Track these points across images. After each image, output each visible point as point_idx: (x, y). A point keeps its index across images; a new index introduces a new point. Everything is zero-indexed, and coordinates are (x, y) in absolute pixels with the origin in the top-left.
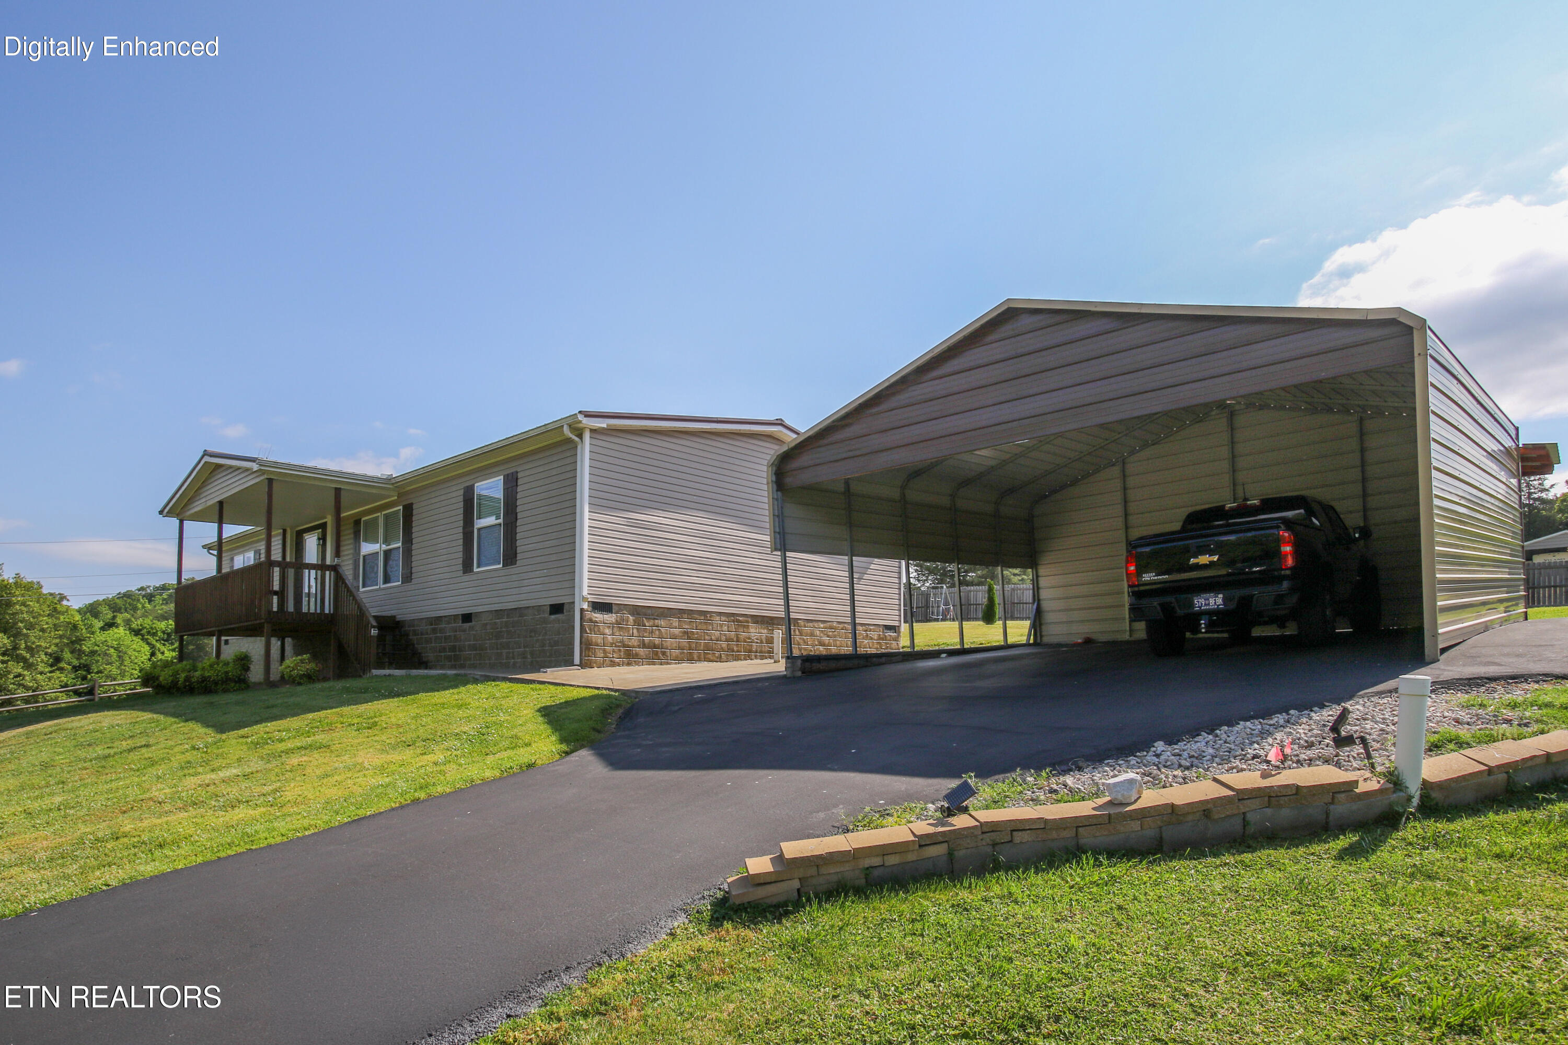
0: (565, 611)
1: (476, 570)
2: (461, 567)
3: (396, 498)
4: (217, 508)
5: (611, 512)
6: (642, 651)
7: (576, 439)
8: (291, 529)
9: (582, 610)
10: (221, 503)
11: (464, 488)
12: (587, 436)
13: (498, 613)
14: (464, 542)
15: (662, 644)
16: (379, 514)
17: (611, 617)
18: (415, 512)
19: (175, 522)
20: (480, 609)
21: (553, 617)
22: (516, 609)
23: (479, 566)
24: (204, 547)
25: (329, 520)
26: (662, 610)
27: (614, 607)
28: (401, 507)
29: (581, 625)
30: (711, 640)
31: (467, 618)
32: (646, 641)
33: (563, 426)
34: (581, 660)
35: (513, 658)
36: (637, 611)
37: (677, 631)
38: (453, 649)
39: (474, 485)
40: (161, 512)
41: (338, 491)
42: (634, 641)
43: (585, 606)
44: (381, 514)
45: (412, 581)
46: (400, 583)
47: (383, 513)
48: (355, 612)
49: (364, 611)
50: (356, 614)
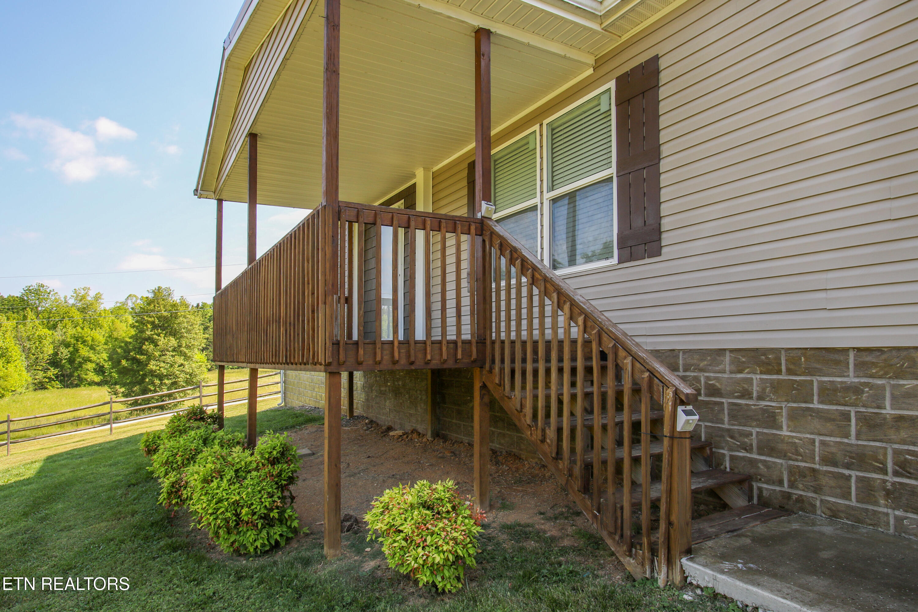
44: (541, 125)
45: (664, 250)
46: (615, 260)
47: (545, 122)
48: (555, 327)
49: (616, 340)
50: (561, 331)
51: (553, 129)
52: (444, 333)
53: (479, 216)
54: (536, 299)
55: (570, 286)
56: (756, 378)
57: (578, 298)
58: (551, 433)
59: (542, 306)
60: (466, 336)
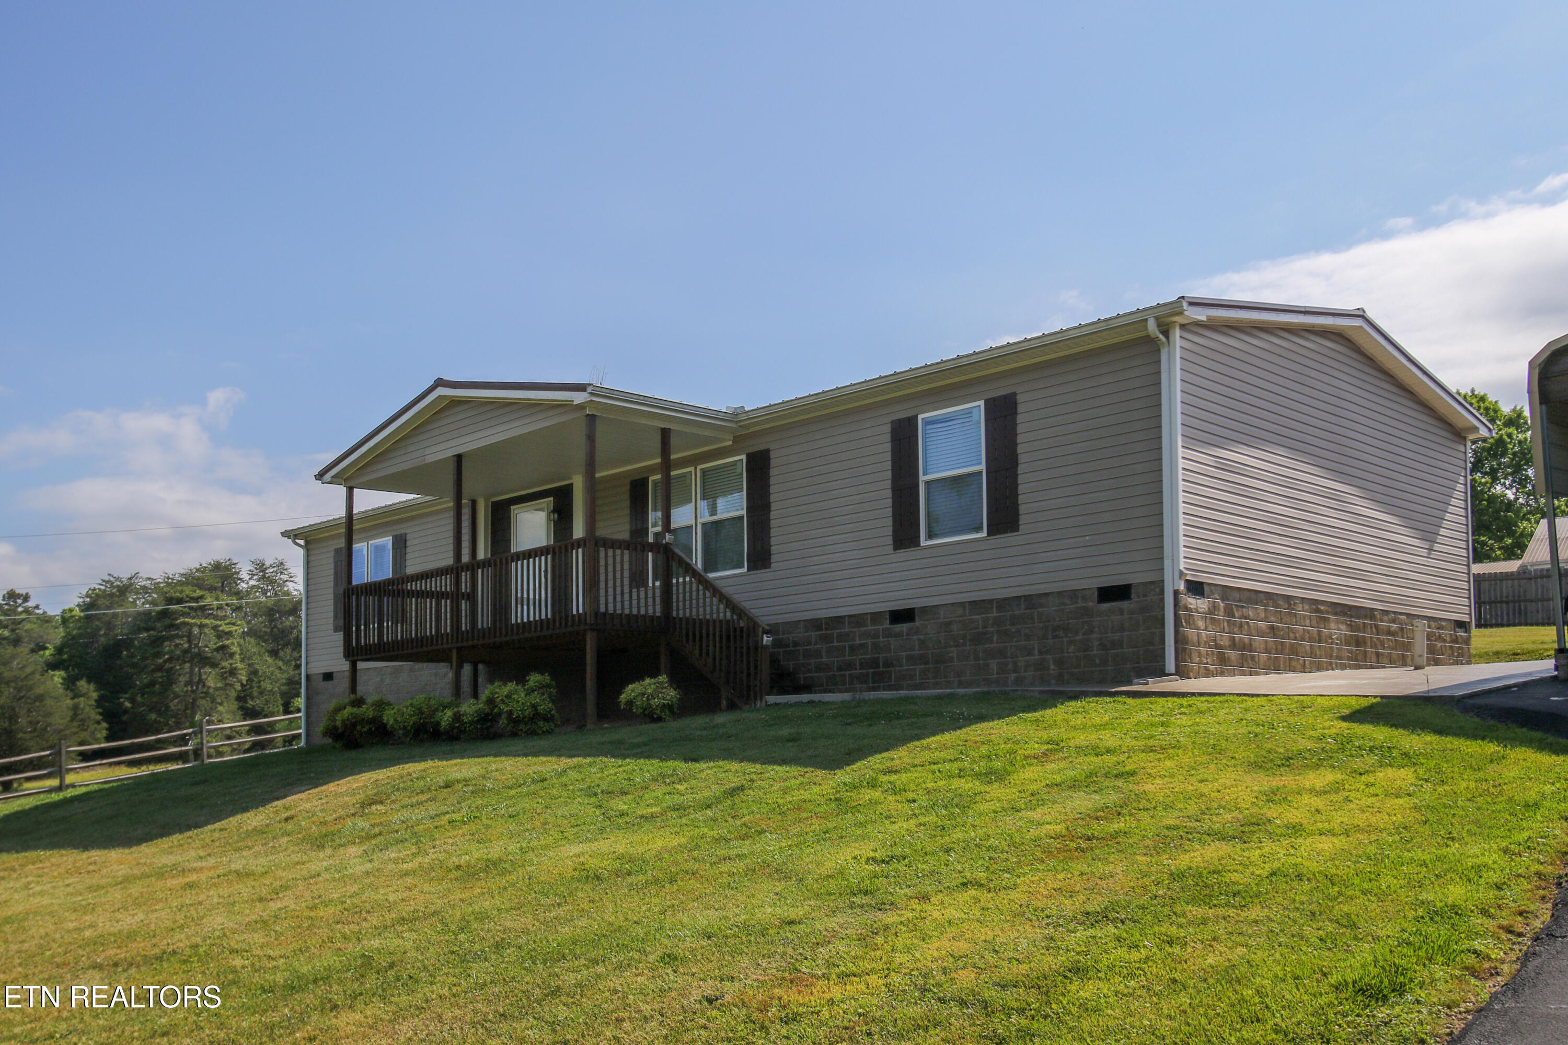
0: (1133, 596)
1: (924, 542)
2: (890, 540)
3: (730, 443)
4: (452, 467)
5: (1201, 447)
6: (1233, 654)
7: (1161, 336)
8: (486, 500)
9: (1176, 593)
10: (459, 458)
11: (893, 422)
12: (1177, 333)
13: (978, 606)
14: (894, 502)
15: (1251, 644)
16: (692, 469)
17: (1204, 603)
18: (773, 463)
19: (342, 490)
20: (935, 601)
21: (1106, 606)
22: (1018, 598)
23: (930, 536)
24: (286, 534)
25: (578, 483)
26: (1247, 594)
27: (1206, 588)
28: (744, 457)
29: (1176, 614)
30: (1295, 639)
31: (902, 616)
32: (1237, 640)
33: (1146, 320)
34: (1177, 666)
35: (1015, 671)
36: (1226, 592)
37: (1262, 624)
38: (874, 663)
39: (916, 416)
40: (320, 476)
41: (665, 434)
42: (1225, 642)
43: (1182, 587)
44: (696, 468)
45: (773, 565)
46: (745, 569)
47: (699, 467)
48: (718, 612)
49: (741, 610)
50: (721, 615)
51: (704, 472)
52: (639, 611)
53: (664, 542)
54: (701, 593)
55: (719, 584)
56: (813, 634)
57: (723, 591)
58: (710, 660)
59: (704, 594)
60: (658, 614)
